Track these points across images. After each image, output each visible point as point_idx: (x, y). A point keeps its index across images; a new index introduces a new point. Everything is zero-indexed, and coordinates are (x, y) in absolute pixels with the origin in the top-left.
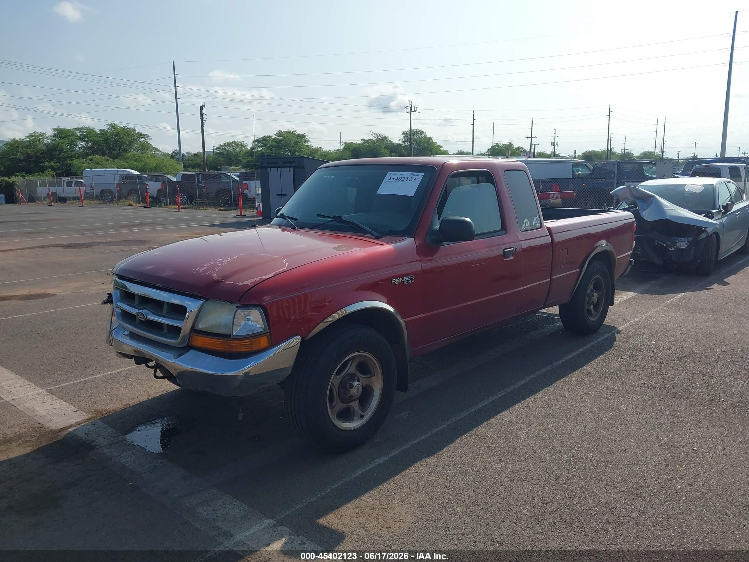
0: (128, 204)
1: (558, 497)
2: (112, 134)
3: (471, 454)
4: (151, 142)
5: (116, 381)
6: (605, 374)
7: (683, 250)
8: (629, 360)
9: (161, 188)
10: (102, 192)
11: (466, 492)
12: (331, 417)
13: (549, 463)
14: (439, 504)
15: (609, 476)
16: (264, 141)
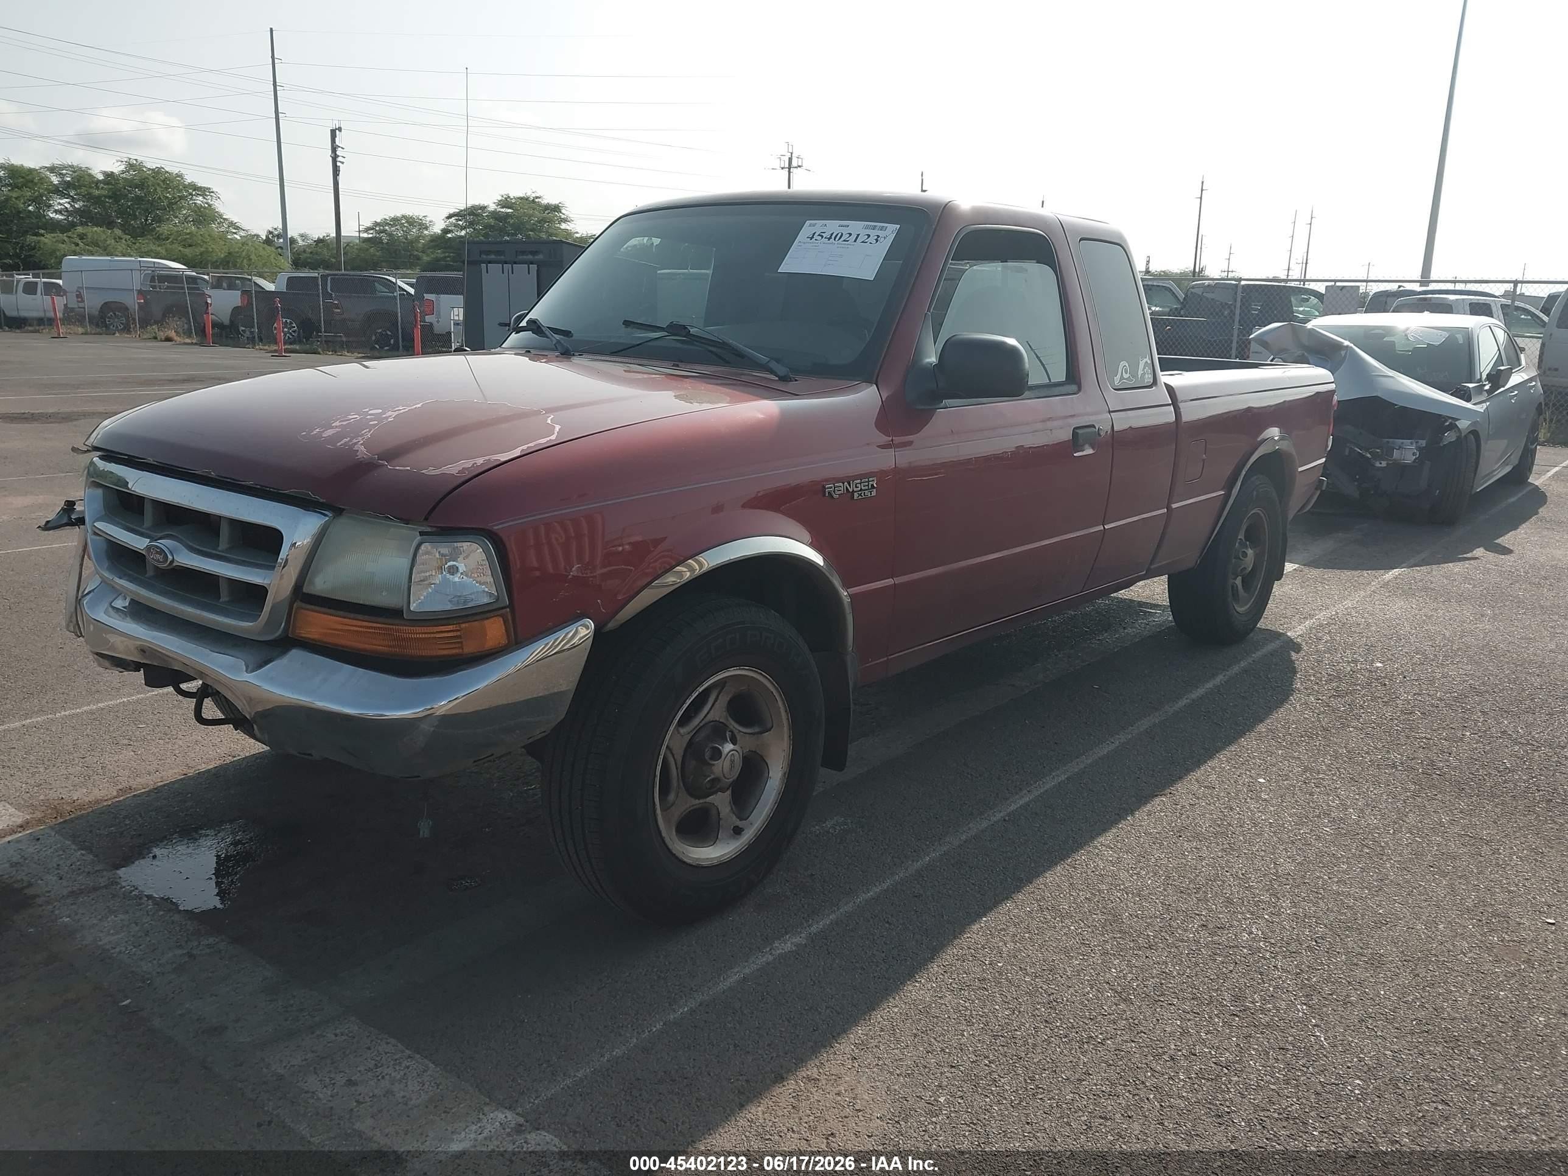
0: (163, 338)
1: (1254, 1049)
2: (131, 184)
3: (1012, 929)
4: (219, 206)
5: (104, 729)
6: (1290, 734)
7: (1405, 467)
8: (1334, 703)
9: (240, 305)
10: (106, 307)
11: (1018, 1033)
12: (664, 834)
13: (1210, 956)
14: (952, 1067)
15: (1365, 992)
16: (472, 215)
